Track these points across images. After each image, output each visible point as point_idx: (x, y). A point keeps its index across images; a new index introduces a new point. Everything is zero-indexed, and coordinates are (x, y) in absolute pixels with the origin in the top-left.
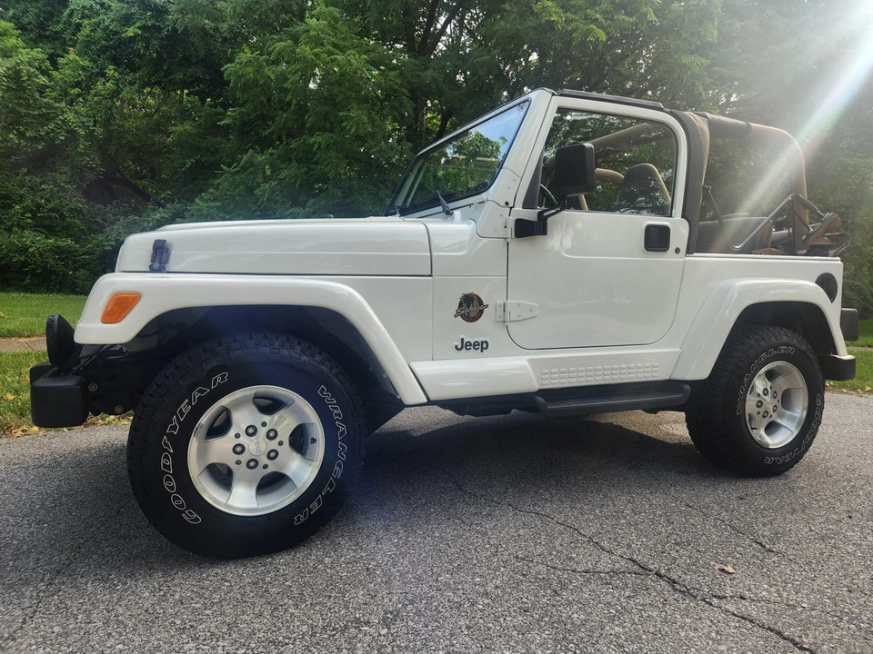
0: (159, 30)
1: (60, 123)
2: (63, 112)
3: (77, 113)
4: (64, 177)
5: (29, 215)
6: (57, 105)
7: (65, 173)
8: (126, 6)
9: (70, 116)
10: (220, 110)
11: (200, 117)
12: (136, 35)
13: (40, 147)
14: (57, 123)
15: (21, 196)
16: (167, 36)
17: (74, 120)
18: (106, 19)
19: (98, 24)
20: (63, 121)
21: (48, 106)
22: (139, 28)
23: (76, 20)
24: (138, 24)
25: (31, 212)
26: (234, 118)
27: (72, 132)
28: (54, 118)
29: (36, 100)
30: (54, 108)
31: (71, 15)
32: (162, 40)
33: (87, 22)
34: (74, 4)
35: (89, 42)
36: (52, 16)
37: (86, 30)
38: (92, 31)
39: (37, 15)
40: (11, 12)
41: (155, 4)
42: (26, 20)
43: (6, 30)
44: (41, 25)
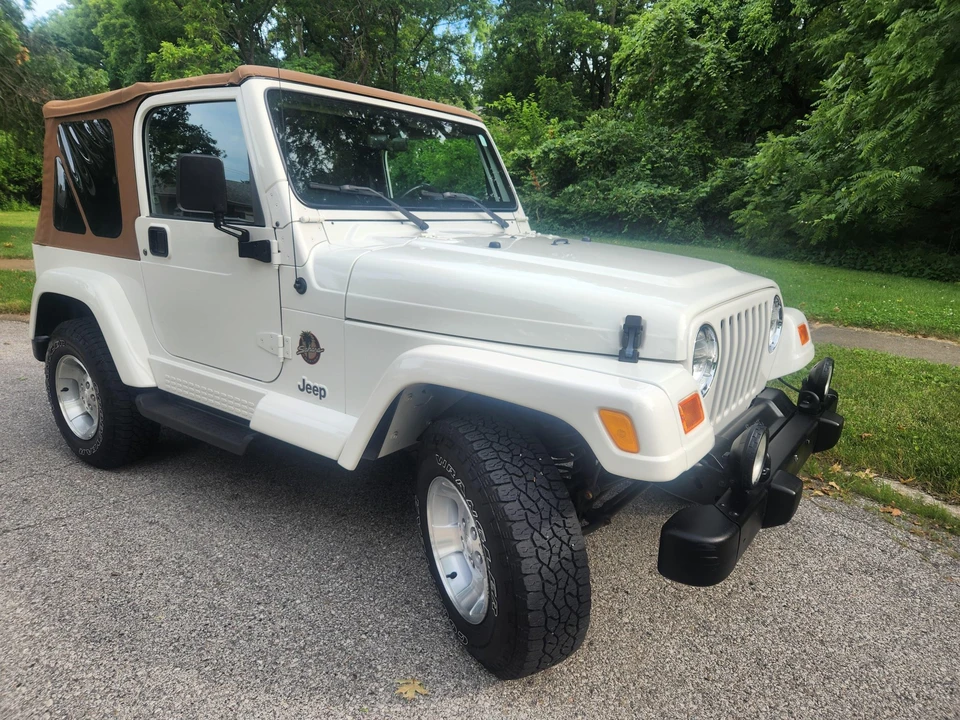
1: (700, 66)
14: (697, 69)
20: (702, 65)
28: (696, 62)
29: (687, 46)
30: (702, 50)
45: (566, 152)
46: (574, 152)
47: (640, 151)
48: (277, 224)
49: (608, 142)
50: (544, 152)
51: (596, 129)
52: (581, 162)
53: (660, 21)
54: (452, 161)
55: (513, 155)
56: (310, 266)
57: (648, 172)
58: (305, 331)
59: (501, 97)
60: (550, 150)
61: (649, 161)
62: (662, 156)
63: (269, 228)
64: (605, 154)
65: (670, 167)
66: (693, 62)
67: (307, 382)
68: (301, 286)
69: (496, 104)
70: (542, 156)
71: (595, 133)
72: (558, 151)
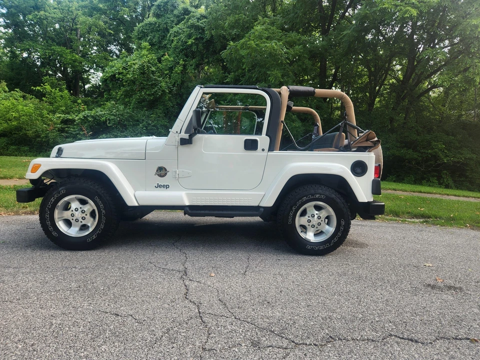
0: (202, 38)
1: (159, 87)
2: (161, 82)
3: (166, 82)
4: (160, 111)
5: (145, 128)
6: (159, 79)
7: (161, 109)
8: (189, 29)
9: (163, 84)
10: (227, 74)
11: (217, 79)
12: (192, 43)
13: (152, 98)
15: (143, 120)
16: (206, 41)
17: (164, 86)
18: (183, 37)
19: (180, 39)
20: (160, 87)
21: (155, 80)
22: (194, 39)
23: (172, 38)
24: (193, 38)
25: (146, 127)
26: (232, 78)
27: (163, 91)
28: (157, 85)
29: (151, 77)
30: (158, 81)
31: (170, 36)
32: (203, 43)
33: (176, 38)
34: (172, 31)
35: (176, 48)
36: (164, 37)
37: (175, 43)
38: (177, 43)
39: (159, 38)
40: (149, 37)
41: (201, 27)
42: (154, 40)
43: (145, 47)
44: (160, 42)
45: (97, 118)
46: (104, 118)
47: (138, 121)
49: (122, 115)
50: (84, 117)
51: (114, 109)
52: (109, 123)
53: (140, 65)
54: (20, 116)
55: (60, 117)
57: (145, 131)
59: (42, 85)
60: (88, 116)
61: (144, 126)
62: (149, 124)
64: (122, 121)
65: (154, 129)
66: (155, 85)
69: (38, 88)
70: (83, 118)
71: (115, 111)
72: (92, 117)
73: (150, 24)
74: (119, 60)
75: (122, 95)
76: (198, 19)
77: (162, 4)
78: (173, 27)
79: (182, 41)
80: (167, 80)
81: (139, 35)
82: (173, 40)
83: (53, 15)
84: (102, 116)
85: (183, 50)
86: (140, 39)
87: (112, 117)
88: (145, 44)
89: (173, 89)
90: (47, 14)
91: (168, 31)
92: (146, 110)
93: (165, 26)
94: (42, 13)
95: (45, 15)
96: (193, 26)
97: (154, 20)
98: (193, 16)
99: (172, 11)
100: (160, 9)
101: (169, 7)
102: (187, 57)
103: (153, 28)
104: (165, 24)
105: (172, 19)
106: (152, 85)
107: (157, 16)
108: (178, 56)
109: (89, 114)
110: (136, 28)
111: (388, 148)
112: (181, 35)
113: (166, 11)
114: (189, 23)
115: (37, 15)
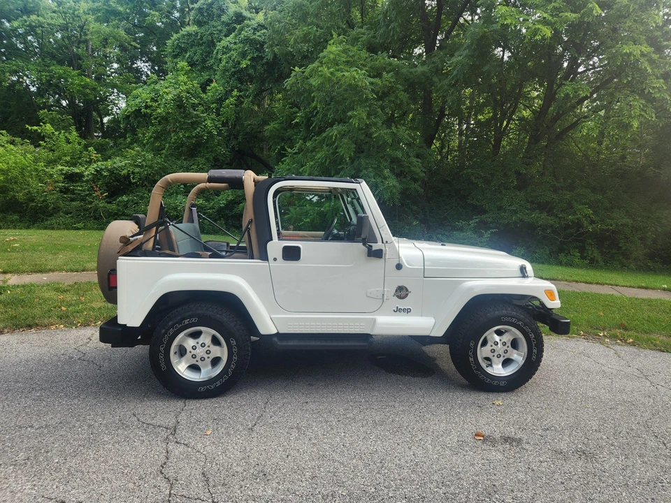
0: (262, 58)
1: (203, 127)
2: (205, 120)
3: (213, 119)
6: (202, 115)
8: (242, 45)
9: (209, 123)
10: (295, 110)
11: (282, 116)
12: (247, 66)
13: (193, 142)
14: (202, 128)
16: (266, 62)
17: (210, 125)
18: (234, 54)
19: (230, 57)
20: (205, 126)
21: (197, 116)
22: (249, 60)
23: (219, 56)
24: (249, 57)
26: (302, 117)
27: (209, 133)
28: (200, 124)
29: (191, 113)
30: (201, 117)
31: (217, 53)
32: (263, 65)
33: (224, 57)
34: (219, 46)
35: (226, 70)
36: (209, 53)
37: (224, 63)
38: (227, 63)
39: (202, 54)
40: (188, 54)
41: (259, 41)
42: (195, 58)
43: (183, 68)
44: (204, 61)
45: (115, 172)
46: (126, 171)
48: (387, 242)
49: (151, 167)
51: (139, 157)
52: (133, 178)
53: (175, 95)
55: (62, 170)
56: (403, 258)
58: (400, 285)
60: (101, 169)
63: (380, 243)
64: (150, 175)
66: (195, 125)
67: (399, 307)
68: (399, 267)
70: (95, 173)
71: (140, 160)
72: (108, 170)
73: (189, 35)
74: (145, 87)
75: (151, 137)
76: (255, 29)
77: (205, 6)
78: (221, 39)
79: (233, 61)
80: (213, 116)
81: (174, 52)
82: (220, 59)
83: (50, 21)
84: (122, 168)
85: (235, 73)
86: (175, 57)
87: (137, 170)
88: (183, 64)
89: (222, 130)
90: (40, 19)
91: (214, 45)
92: (185, 159)
93: (210, 38)
94: (33, 17)
95: (39, 21)
96: (247, 41)
97: (194, 29)
98: (248, 26)
99: (219, 16)
100: (202, 14)
101: (215, 10)
102: (242, 83)
103: (193, 41)
104: (210, 34)
105: (219, 28)
106: (193, 123)
107: (199, 23)
108: (228, 82)
109: (103, 167)
110: (170, 41)
111: (514, 210)
112: (232, 52)
113: (211, 16)
114: (242, 36)
115: (26, 21)
